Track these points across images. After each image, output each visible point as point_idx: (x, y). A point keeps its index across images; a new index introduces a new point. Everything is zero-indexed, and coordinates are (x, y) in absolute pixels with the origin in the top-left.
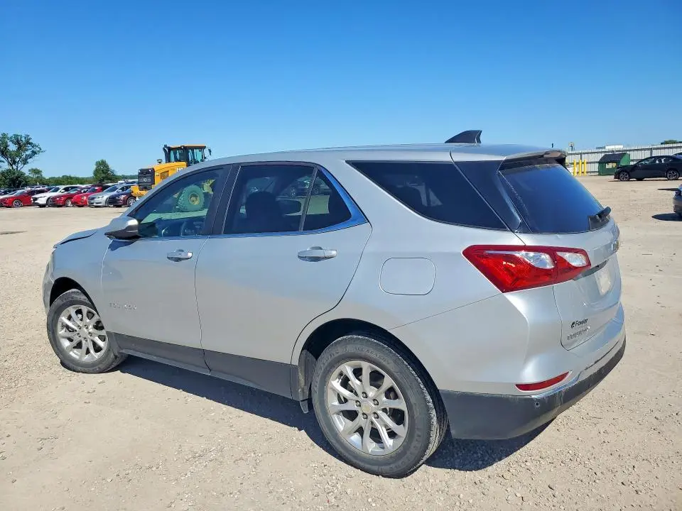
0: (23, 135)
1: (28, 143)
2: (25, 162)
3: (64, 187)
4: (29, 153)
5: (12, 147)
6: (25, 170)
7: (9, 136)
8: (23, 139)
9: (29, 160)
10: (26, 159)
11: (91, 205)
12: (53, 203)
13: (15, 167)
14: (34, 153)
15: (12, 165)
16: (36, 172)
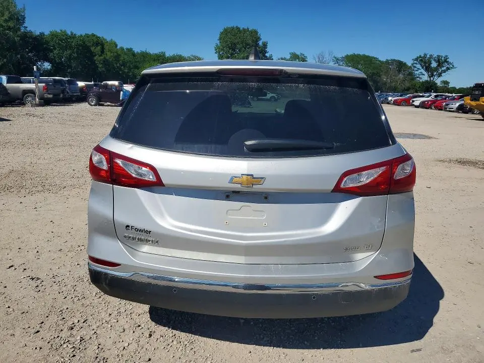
0: (444, 56)
1: (446, 61)
2: (440, 75)
3: (435, 94)
4: (444, 68)
5: (434, 64)
6: (438, 81)
7: (434, 56)
8: (443, 59)
9: (443, 74)
10: (441, 73)
11: (445, 110)
12: (423, 105)
13: (432, 79)
14: (448, 69)
15: (430, 77)
16: (446, 83)
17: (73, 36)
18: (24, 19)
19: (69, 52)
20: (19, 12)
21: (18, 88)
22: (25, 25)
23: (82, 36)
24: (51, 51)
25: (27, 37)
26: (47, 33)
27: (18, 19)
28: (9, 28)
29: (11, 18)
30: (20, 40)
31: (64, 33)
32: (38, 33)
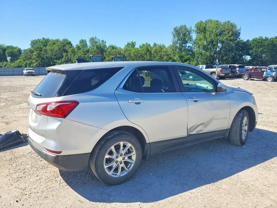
17: (266, 39)
18: (239, 34)
19: (262, 49)
20: (237, 31)
21: (209, 71)
22: (240, 37)
23: (273, 38)
24: (251, 49)
25: (239, 43)
26: (251, 39)
27: (236, 35)
28: (231, 40)
29: (232, 35)
30: (235, 45)
31: (261, 38)
32: (245, 40)
